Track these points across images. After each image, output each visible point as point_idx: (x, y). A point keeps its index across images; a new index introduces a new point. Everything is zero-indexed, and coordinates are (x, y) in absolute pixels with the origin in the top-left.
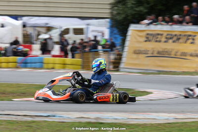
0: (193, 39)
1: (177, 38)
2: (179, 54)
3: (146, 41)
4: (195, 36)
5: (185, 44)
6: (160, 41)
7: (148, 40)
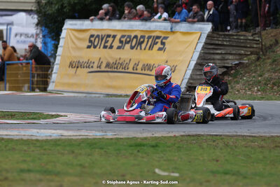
0: (163, 43)
1: (137, 42)
2: (140, 67)
3: (89, 47)
4: (166, 38)
5: (150, 52)
6: (111, 47)
7: (92, 45)
